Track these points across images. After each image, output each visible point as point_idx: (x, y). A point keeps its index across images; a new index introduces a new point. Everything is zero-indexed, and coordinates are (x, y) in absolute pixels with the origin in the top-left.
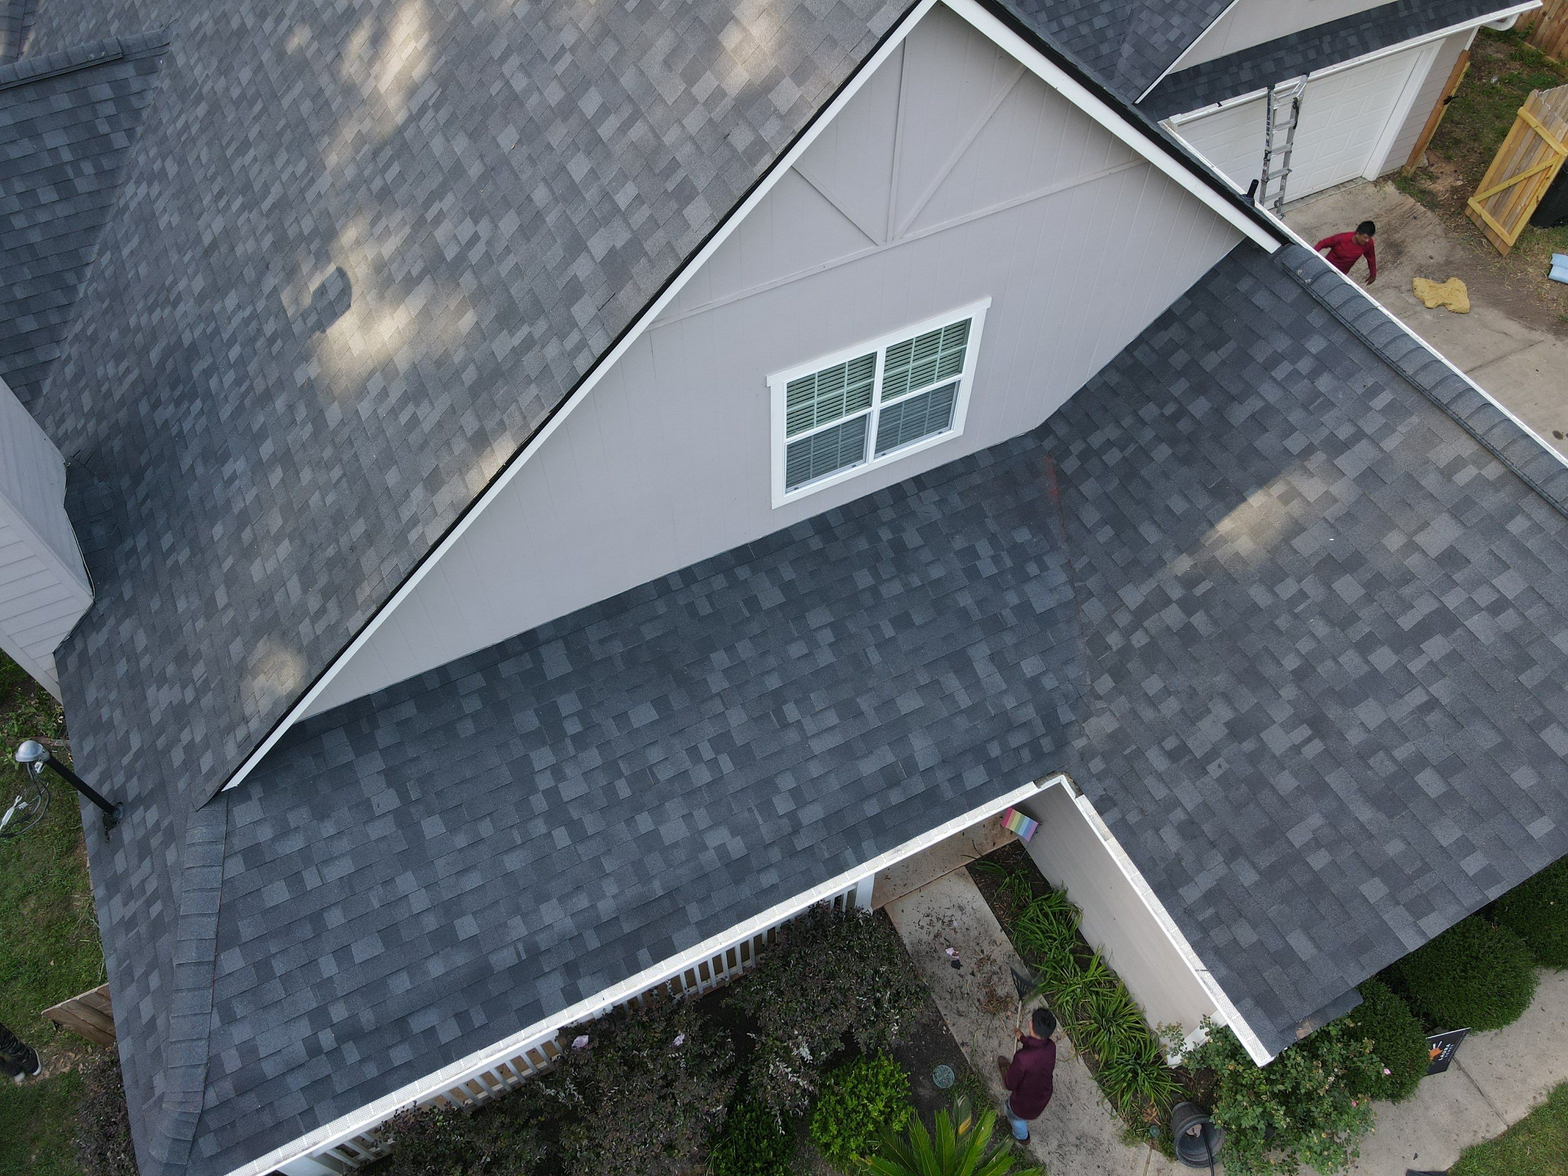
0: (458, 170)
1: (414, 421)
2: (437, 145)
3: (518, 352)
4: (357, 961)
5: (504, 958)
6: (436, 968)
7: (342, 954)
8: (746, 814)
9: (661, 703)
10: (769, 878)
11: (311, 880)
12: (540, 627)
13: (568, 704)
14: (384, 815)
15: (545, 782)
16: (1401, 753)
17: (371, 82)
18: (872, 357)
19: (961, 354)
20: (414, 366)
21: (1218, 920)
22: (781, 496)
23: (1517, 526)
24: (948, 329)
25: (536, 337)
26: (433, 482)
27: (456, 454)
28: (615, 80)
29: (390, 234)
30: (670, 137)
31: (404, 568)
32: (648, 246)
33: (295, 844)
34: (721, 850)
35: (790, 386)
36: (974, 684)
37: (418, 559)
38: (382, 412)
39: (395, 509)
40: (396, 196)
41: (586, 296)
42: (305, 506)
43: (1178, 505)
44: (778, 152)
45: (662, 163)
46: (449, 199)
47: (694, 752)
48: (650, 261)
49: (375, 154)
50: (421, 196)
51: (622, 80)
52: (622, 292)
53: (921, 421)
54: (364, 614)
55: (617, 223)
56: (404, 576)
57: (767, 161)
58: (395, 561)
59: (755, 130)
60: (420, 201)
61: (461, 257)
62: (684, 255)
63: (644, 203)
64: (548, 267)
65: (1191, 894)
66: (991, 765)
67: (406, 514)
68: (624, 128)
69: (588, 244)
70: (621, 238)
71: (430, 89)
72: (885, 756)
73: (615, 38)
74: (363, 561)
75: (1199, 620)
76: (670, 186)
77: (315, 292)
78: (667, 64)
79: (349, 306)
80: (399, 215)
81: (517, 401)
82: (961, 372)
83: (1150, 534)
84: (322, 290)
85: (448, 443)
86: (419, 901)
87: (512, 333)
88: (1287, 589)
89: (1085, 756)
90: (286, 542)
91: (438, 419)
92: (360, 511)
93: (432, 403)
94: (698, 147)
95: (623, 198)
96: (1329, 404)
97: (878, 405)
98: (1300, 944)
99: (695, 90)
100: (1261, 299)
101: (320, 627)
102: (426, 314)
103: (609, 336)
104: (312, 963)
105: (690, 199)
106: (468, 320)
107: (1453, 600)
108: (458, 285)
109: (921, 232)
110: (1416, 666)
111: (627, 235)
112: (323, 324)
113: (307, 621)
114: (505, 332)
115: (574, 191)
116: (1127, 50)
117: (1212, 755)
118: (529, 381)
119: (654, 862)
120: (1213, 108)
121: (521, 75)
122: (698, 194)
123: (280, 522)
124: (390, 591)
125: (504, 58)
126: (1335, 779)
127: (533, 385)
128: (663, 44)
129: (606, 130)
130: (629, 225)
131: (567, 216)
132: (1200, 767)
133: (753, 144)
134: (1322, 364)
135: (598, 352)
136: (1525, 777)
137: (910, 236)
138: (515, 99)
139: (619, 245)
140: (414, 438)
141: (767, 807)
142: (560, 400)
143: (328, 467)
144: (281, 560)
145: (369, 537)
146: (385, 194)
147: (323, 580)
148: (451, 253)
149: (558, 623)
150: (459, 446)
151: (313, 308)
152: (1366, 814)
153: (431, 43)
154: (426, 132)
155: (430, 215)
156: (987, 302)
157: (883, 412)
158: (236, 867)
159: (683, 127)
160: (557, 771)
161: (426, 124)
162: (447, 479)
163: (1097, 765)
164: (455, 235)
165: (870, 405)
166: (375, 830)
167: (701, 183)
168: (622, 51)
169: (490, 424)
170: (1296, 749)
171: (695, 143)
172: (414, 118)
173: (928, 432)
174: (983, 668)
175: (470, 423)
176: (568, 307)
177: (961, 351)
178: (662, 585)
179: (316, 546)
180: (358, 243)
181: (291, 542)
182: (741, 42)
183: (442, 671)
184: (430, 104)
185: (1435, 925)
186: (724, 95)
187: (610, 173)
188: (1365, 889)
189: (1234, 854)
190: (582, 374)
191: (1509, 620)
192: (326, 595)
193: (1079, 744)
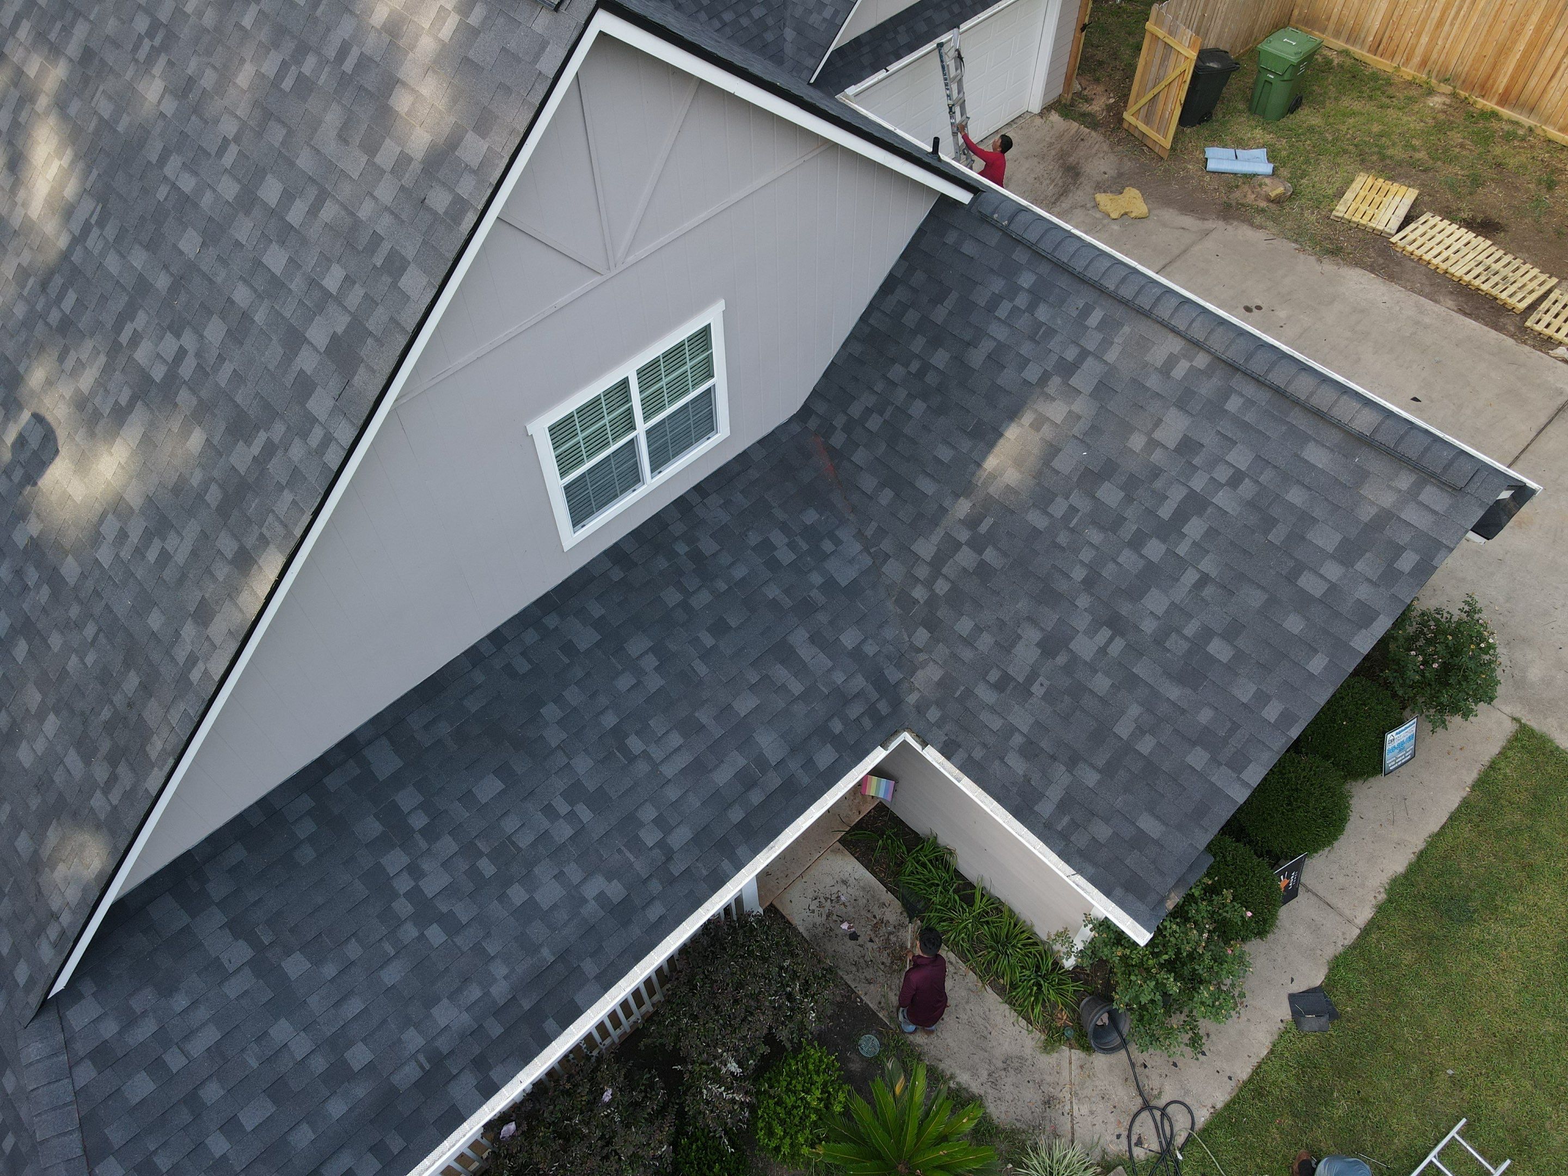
0: (143, 286)
1: (165, 556)
2: (112, 263)
3: (260, 462)
4: (249, 1129)
5: (408, 1074)
6: (337, 1108)
7: (231, 1127)
8: (617, 856)
9: (503, 772)
10: (655, 911)
11: (175, 1061)
12: (358, 730)
13: (407, 799)
14: (239, 970)
15: (404, 884)
16: (1190, 629)
17: (19, 212)
18: (625, 382)
19: (709, 359)
20: (150, 501)
21: (1074, 825)
22: (570, 537)
23: (1233, 404)
24: (690, 339)
25: (276, 441)
26: (203, 615)
27: (221, 580)
28: (292, 164)
29: (83, 366)
30: (365, 211)
31: (194, 713)
32: (371, 325)
33: (146, 1030)
34: (601, 898)
35: (551, 429)
36: (800, 669)
37: (207, 699)
38: (125, 554)
39: (168, 653)
40: (80, 325)
41: (319, 389)
42: (64, 673)
43: (945, 454)
44: (480, 207)
45: (364, 239)
46: (141, 319)
47: (549, 811)
48: (377, 340)
49: (44, 285)
50: (109, 320)
51: (297, 162)
52: (356, 377)
53: (687, 432)
54: (161, 770)
55: (332, 308)
56: (196, 720)
57: (471, 218)
58: (182, 706)
59: (451, 190)
60: (109, 326)
61: (172, 377)
62: (411, 328)
63: (354, 283)
64: (271, 367)
65: (1046, 809)
66: (837, 741)
67: (181, 655)
68: (314, 211)
69: (307, 335)
70: (341, 323)
71: (88, 207)
72: (737, 761)
73: (279, 120)
74: (146, 715)
75: (990, 555)
76: (379, 261)
77: (14, 445)
78: (343, 138)
79: (57, 451)
80: (89, 344)
81: (273, 511)
82: (713, 376)
83: (927, 486)
84: (21, 441)
85: (208, 571)
86: (301, 1046)
87: (248, 443)
88: (1059, 508)
89: (920, 709)
90: (52, 717)
91: (190, 548)
92: (128, 664)
93: (179, 533)
94: (397, 217)
95: (332, 281)
96: (1051, 332)
97: (641, 427)
98: (1149, 825)
99: (378, 160)
100: (969, 248)
101: (115, 797)
102: (147, 442)
103: (354, 424)
104: (200, 1147)
105: (402, 269)
106: (196, 440)
107: (1198, 483)
108: (176, 405)
109: (641, 253)
110: (1183, 549)
111: (346, 319)
112: (31, 478)
113: (98, 794)
114: (241, 443)
115: (277, 285)
116: (789, 34)
117: (1032, 677)
118: (280, 488)
119: (537, 931)
120: (882, 74)
121: (187, 175)
122: (409, 263)
123: (38, 697)
124: (185, 739)
125: (163, 159)
126: (1141, 669)
127: (286, 492)
128: (332, 118)
129: (296, 215)
130: (345, 308)
131: (277, 312)
132: (1024, 691)
133: (453, 203)
134: (1036, 296)
135: (347, 444)
136: (1294, 624)
137: (631, 259)
138: (186, 202)
139: (340, 330)
140: (169, 574)
141: (635, 844)
142: (319, 500)
143: (79, 626)
144: (51, 736)
145: (146, 689)
146: (66, 326)
147: (105, 746)
148: (158, 373)
149: (376, 721)
150: (222, 571)
151: (15, 462)
152: (1174, 692)
153: (77, 157)
154: (96, 252)
155: (124, 338)
156: (721, 305)
157: (649, 432)
158: (86, 1074)
159: (374, 198)
160: (414, 870)
161: (92, 241)
162: (217, 609)
163: (933, 714)
164: (158, 354)
165: (635, 429)
166: (233, 988)
167: (409, 252)
168: (290, 133)
169: (250, 541)
170: (1103, 651)
171: (392, 213)
172: (78, 240)
173: (697, 441)
174: (806, 652)
175: (228, 545)
176: (303, 405)
177: (707, 357)
178: (473, 655)
179: (88, 713)
180: (49, 383)
181: (57, 714)
182: (413, 104)
183: (263, 803)
184: (93, 221)
185: (1255, 774)
186: (410, 160)
187: (310, 260)
188: (1190, 759)
189: (1073, 761)
190: (335, 468)
191: (1247, 489)
192: (113, 760)
193: (912, 699)
